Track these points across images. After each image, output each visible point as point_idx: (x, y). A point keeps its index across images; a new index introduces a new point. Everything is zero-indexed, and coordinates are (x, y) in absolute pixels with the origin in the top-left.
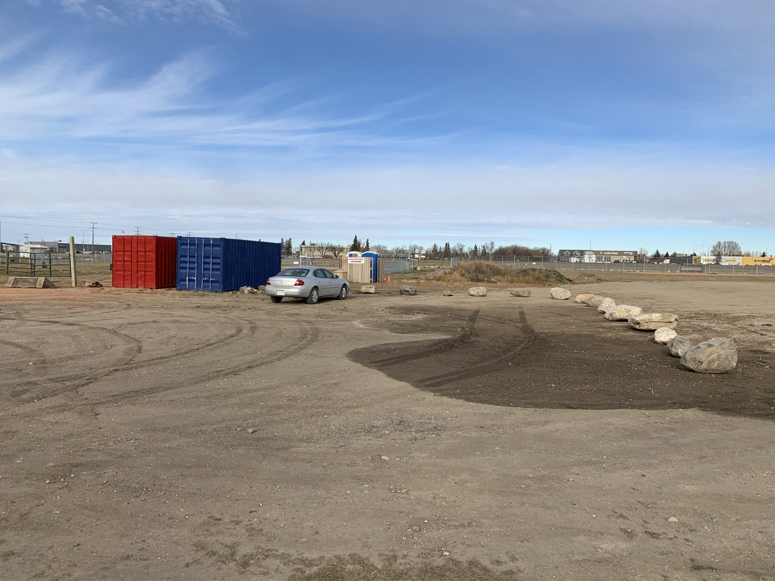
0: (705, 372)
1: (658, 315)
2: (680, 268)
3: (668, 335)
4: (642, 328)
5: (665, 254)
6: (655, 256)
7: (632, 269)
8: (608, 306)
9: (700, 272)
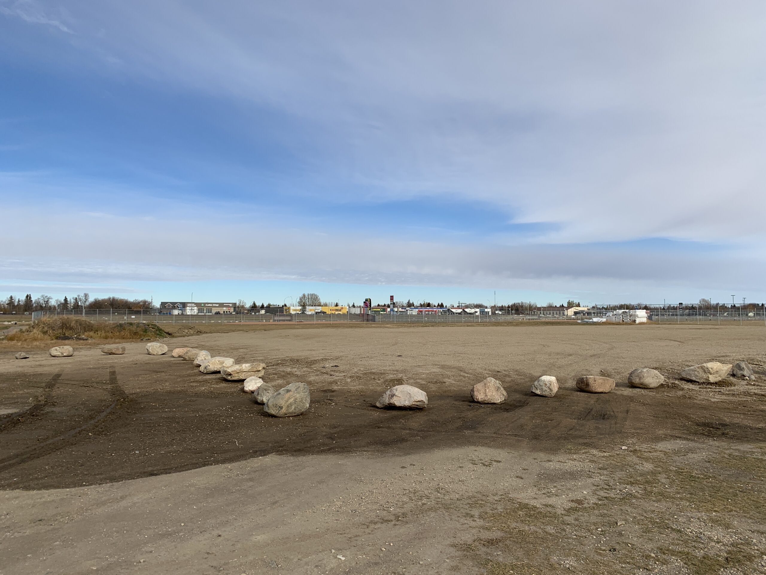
0: (286, 416)
1: (247, 365)
2: (274, 317)
3: (256, 383)
4: (233, 379)
5: (261, 305)
6: (253, 307)
7: (232, 320)
8: (203, 359)
9: (290, 321)
